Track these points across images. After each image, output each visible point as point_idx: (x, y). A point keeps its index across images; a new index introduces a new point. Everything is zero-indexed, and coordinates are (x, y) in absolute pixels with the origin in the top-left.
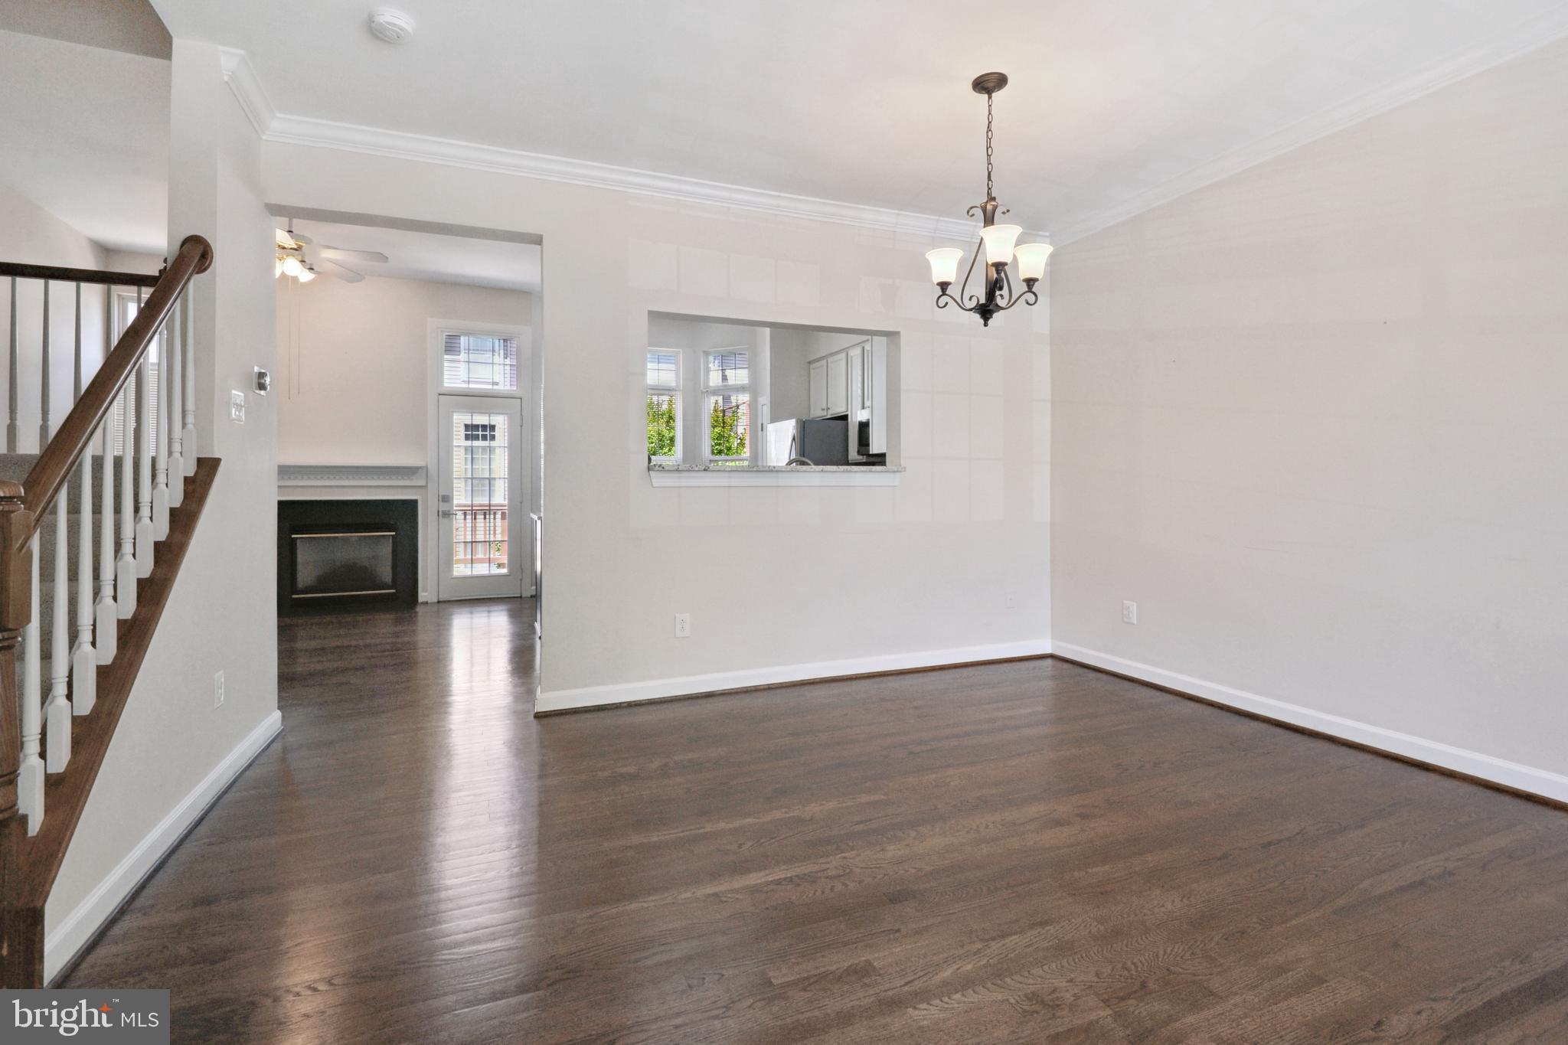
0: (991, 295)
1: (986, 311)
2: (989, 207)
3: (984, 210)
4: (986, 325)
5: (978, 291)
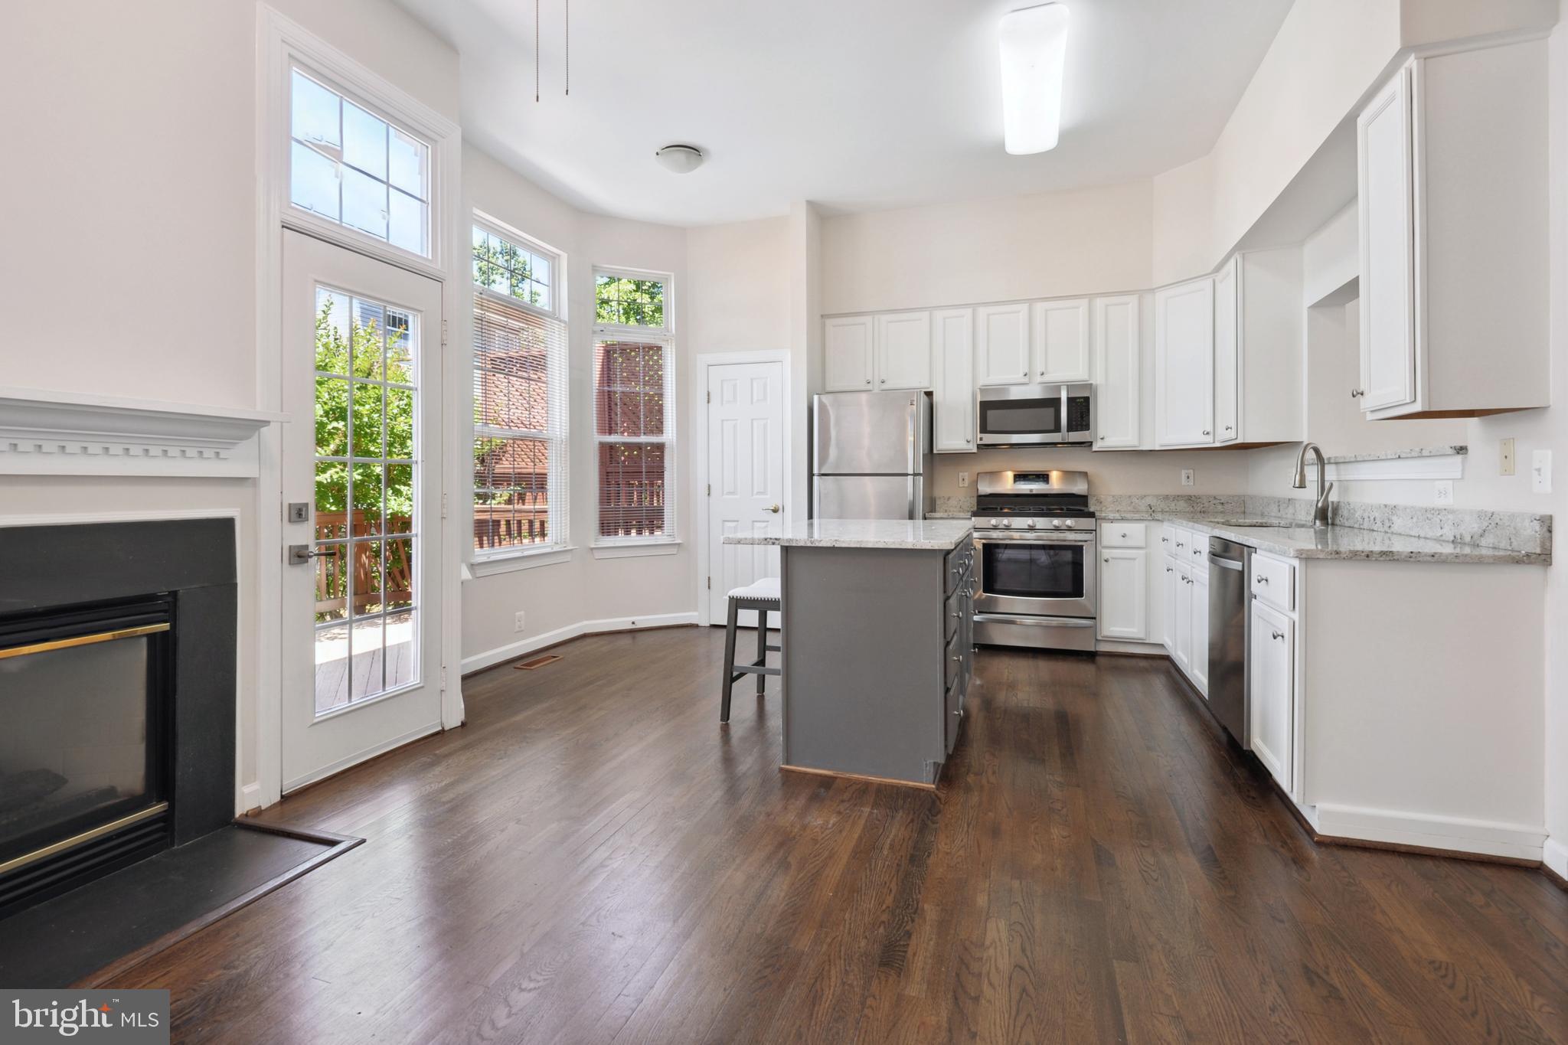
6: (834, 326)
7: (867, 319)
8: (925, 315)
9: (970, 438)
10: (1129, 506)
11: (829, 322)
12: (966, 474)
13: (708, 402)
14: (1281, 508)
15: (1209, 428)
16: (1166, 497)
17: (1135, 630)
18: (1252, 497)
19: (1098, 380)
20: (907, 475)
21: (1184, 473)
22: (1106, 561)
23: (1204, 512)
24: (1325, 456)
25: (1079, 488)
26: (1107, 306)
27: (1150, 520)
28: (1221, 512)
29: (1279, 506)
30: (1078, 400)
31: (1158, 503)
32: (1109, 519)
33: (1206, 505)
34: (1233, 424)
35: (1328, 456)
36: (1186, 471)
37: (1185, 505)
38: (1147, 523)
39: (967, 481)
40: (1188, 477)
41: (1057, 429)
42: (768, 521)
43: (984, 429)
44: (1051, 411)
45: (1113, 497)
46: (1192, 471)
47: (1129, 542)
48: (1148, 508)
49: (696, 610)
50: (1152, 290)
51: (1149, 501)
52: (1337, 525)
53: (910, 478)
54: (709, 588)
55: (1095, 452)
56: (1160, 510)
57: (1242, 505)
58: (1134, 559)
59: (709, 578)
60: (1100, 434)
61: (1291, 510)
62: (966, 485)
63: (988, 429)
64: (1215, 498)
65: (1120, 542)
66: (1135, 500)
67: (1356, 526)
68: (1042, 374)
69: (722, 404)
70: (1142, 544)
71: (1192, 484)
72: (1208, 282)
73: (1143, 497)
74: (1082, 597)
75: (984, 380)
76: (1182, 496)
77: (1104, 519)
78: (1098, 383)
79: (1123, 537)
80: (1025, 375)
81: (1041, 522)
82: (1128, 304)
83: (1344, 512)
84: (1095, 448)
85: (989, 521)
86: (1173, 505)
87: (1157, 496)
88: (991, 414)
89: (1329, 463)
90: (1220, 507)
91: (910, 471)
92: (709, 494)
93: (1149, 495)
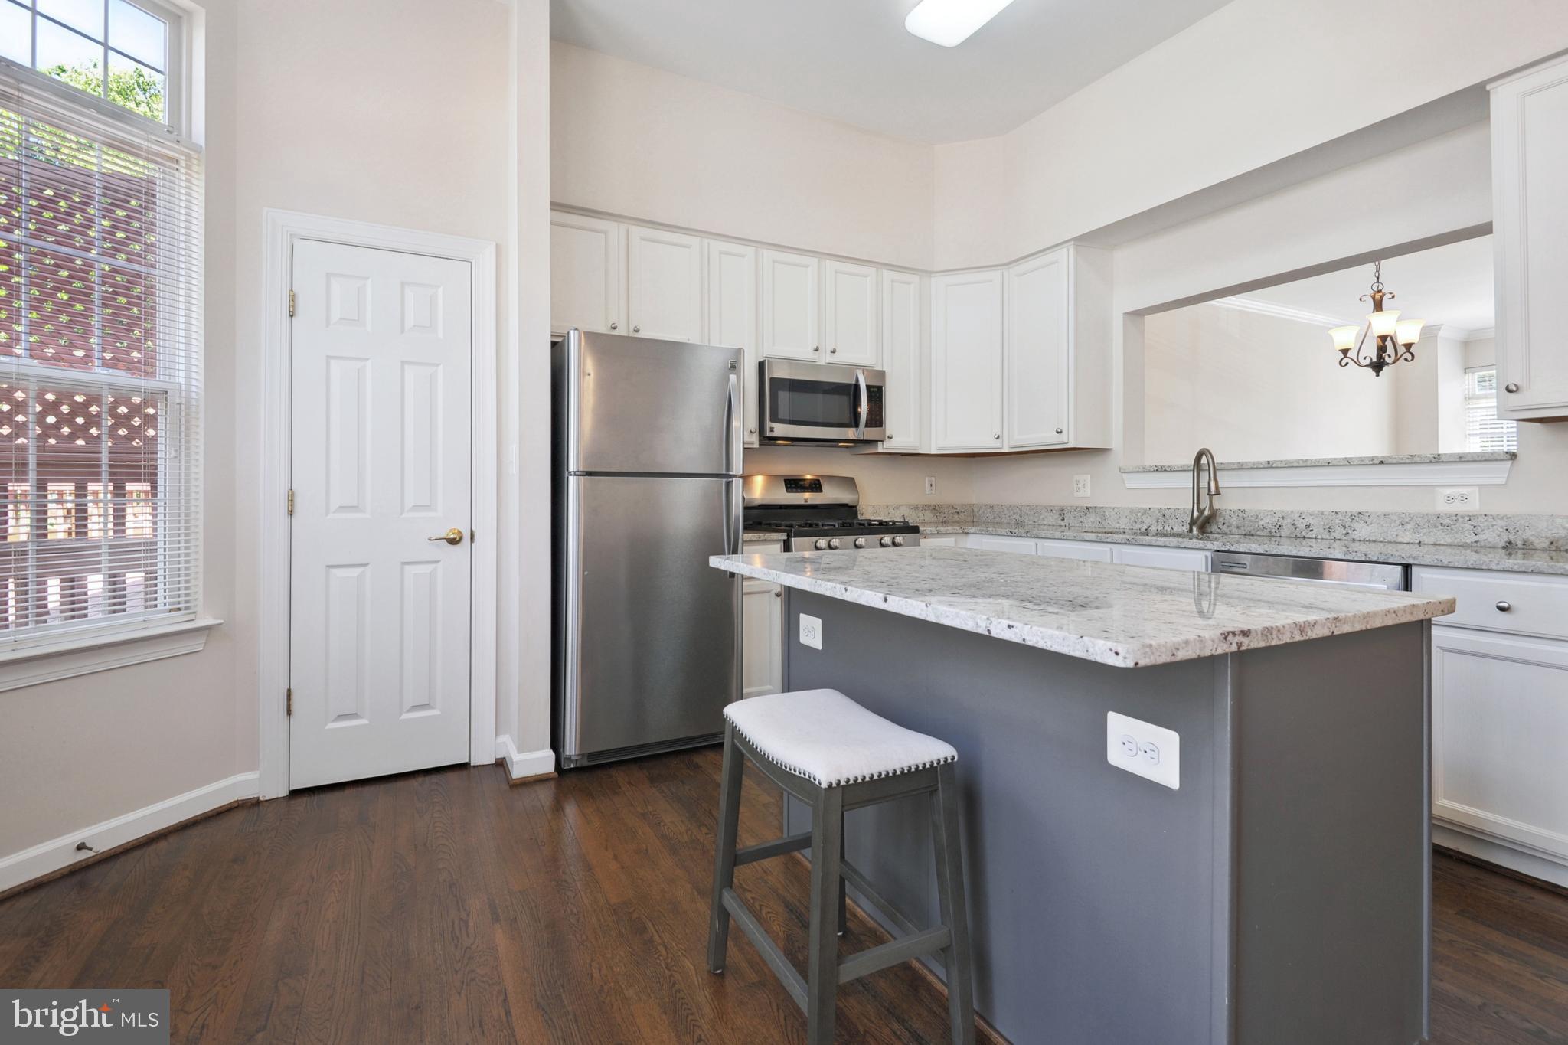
0: (1380, 357)
1: (1378, 366)
2: (1378, 296)
3: (1374, 298)
4: (1378, 375)
5: (1371, 352)
7: (613, 228)
13: (292, 315)
16: (916, 507)
21: (928, 481)
23: (945, 522)
26: (892, 281)
28: (958, 522)
30: (874, 389)
31: (911, 513)
33: (947, 514)
36: (930, 479)
37: (931, 515)
40: (931, 485)
41: (855, 422)
42: (438, 562)
43: (773, 416)
45: (874, 506)
46: (933, 478)
49: (252, 767)
51: (903, 511)
54: (289, 712)
55: (879, 454)
57: (973, 514)
59: (289, 690)
60: (888, 432)
63: (780, 417)
64: (953, 508)
66: (892, 510)
68: (834, 352)
73: (898, 507)
75: (769, 349)
76: (929, 506)
78: (886, 371)
80: (816, 350)
82: (911, 283)
84: (879, 449)
86: (922, 515)
87: (909, 506)
90: (956, 516)
92: (291, 512)
93: (902, 505)
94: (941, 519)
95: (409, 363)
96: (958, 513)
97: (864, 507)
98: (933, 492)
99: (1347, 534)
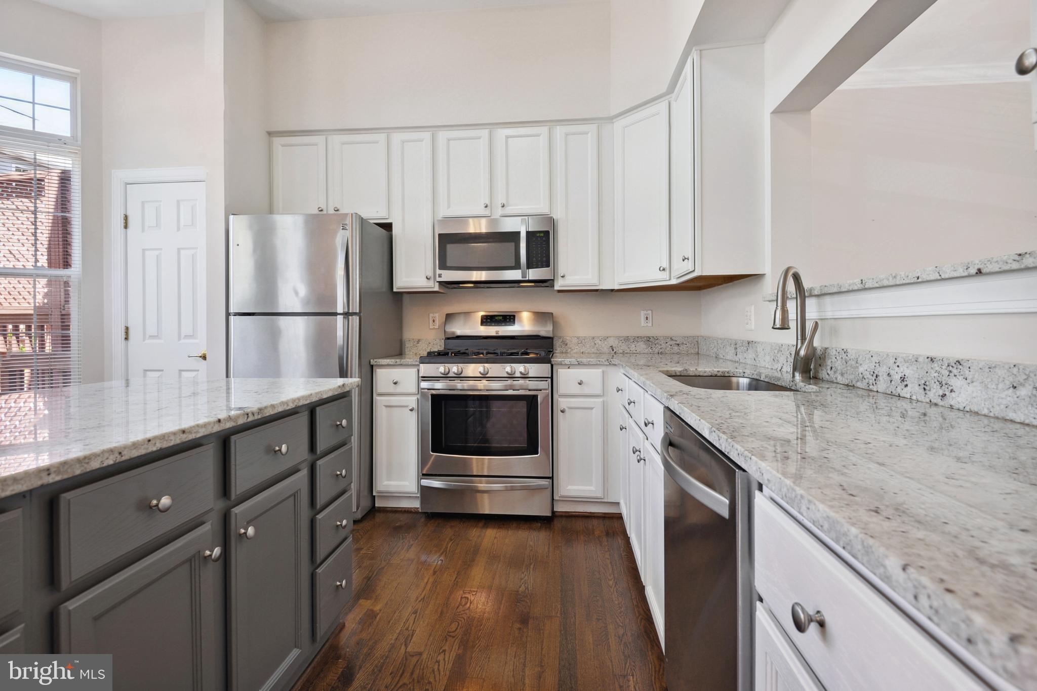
6: (283, 146)
7: (319, 139)
8: (381, 137)
9: (430, 274)
10: (593, 347)
11: (277, 141)
12: (437, 315)
13: (126, 227)
14: (739, 350)
15: (665, 264)
16: (627, 339)
17: (592, 488)
18: (705, 338)
19: (557, 215)
20: (336, 314)
21: (643, 313)
22: (563, 411)
23: (661, 353)
24: (806, 284)
25: (545, 330)
26: (567, 135)
27: (607, 365)
28: (678, 353)
29: (736, 349)
30: (538, 235)
31: (621, 344)
32: (565, 365)
33: (664, 346)
34: (690, 254)
35: (810, 286)
36: (645, 312)
37: (645, 346)
38: (604, 368)
39: (437, 322)
40: (647, 318)
41: (517, 266)
43: (443, 265)
44: (512, 245)
45: (579, 338)
46: (650, 312)
47: (586, 390)
48: (611, 349)
50: (611, 119)
51: (612, 342)
52: (822, 380)
53: (340, 319)
55: (559, 291)
56: (621, 351)
57: (696, 346)
58: (592, 408)
60: (561, 270)
61: (750, 355)
62: (437, 327)
63: (448, 264)
64: (672, 339)
65: (576, 390)
66: (598, 341)
67: (859, 384)
69: (143, 230)
70: (599, 392)
71: (651, 325)
72: (662, 106)
73: (606, 338)
74: (537, 454)
75: (444, 211)
76: (641, 337)
77: (561, 364)
78: (559, 217)
79: (580, 384)
80: (486, 207)
81: (495, 369)
82: (587, 133)
83: (835, 361)
84: (557, 288)
85: (438, 368)
86: (633, 346)
87: (618, 338)
88: (451, 248)
89: (811, 296)
90: (676, 348)
91: (340, 310)
92: (126, 339)
93: (611, 337)
94: (656, 351)
95: (183, 249)
96: (678, 345)
97: (568, 338)
98: (650, 325)
99: (944, 396)
